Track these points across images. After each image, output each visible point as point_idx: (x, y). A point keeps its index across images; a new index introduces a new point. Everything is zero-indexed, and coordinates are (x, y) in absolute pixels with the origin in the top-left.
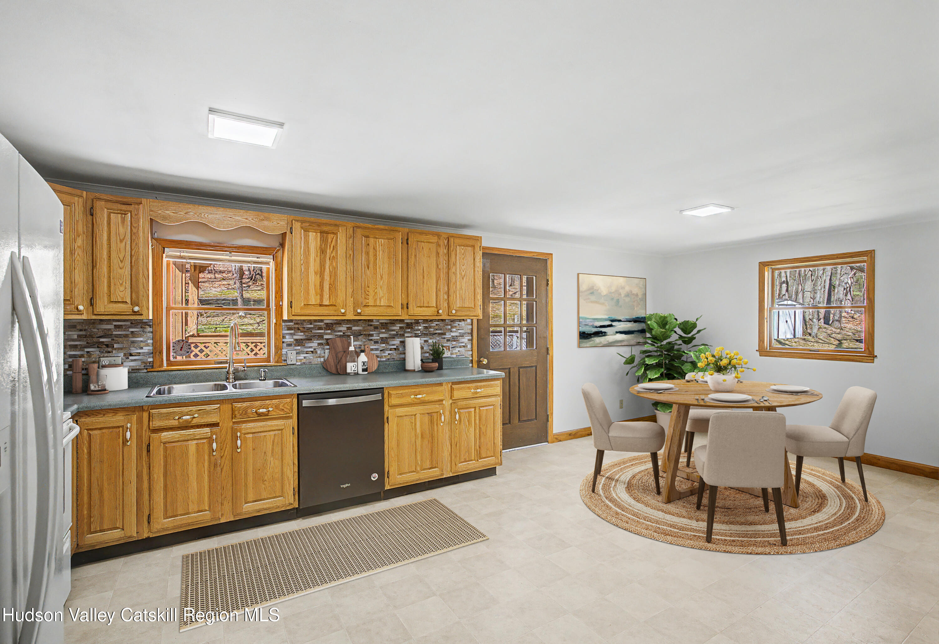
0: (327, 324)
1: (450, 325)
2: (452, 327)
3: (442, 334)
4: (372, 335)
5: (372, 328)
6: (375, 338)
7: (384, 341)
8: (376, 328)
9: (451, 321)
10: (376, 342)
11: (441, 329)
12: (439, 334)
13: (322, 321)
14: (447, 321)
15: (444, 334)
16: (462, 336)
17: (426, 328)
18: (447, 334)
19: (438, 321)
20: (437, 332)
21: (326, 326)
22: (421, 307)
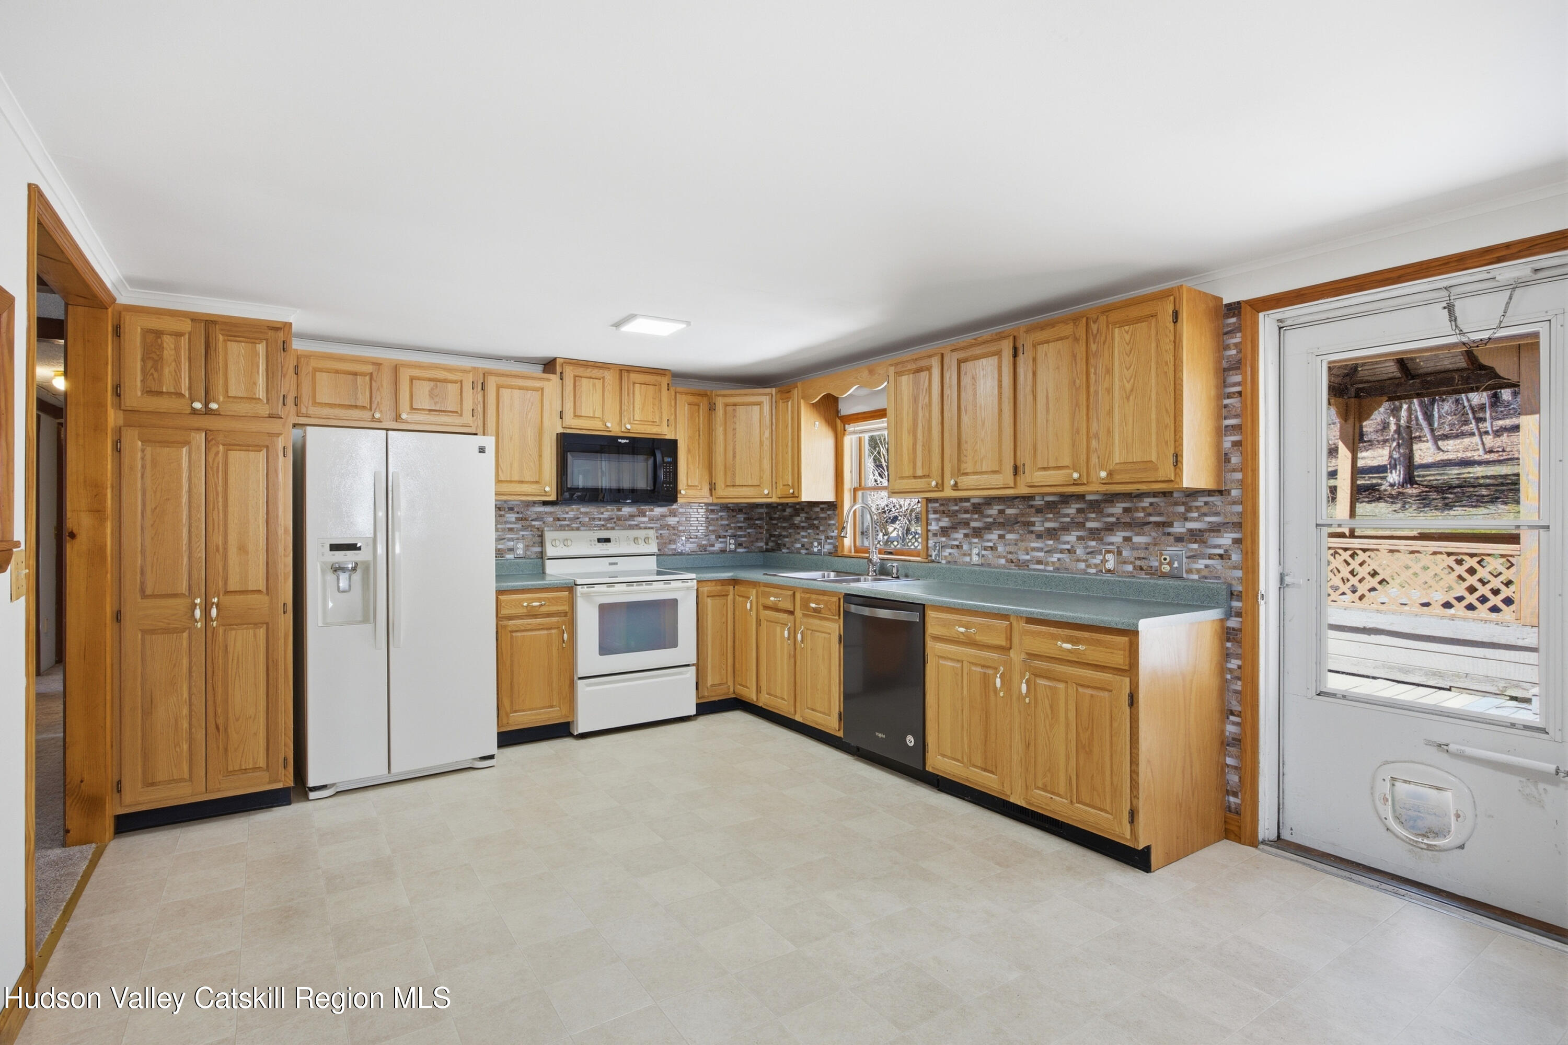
0: (974, 504)
1: (1183, 504)
2: (1189, 509)
3: (1164, 524)
4: (1033, 524)
5: (1033, 510)
6: (1038, 528)
7: (1052, 534)
8: (1039, 511)
9: (1188, 496)
10: (1039, 536)
11: (1160, 514)
12: (1157, 524)
13: (967, 500)
14: (1175, 495)
15: (1170, 525)
16: (1216, 529)
17: (1126, 510)
18: (1175, 524)
19: (1154, 497)
20: (1152, 519)
21: (974, 508)
22: (1044, 469)
